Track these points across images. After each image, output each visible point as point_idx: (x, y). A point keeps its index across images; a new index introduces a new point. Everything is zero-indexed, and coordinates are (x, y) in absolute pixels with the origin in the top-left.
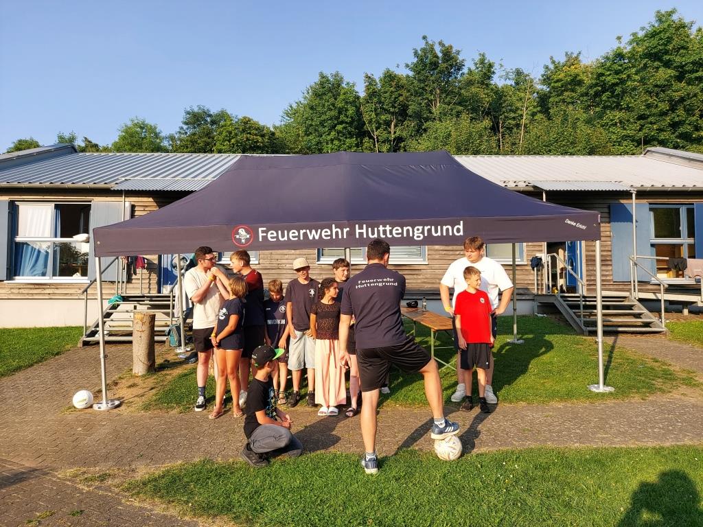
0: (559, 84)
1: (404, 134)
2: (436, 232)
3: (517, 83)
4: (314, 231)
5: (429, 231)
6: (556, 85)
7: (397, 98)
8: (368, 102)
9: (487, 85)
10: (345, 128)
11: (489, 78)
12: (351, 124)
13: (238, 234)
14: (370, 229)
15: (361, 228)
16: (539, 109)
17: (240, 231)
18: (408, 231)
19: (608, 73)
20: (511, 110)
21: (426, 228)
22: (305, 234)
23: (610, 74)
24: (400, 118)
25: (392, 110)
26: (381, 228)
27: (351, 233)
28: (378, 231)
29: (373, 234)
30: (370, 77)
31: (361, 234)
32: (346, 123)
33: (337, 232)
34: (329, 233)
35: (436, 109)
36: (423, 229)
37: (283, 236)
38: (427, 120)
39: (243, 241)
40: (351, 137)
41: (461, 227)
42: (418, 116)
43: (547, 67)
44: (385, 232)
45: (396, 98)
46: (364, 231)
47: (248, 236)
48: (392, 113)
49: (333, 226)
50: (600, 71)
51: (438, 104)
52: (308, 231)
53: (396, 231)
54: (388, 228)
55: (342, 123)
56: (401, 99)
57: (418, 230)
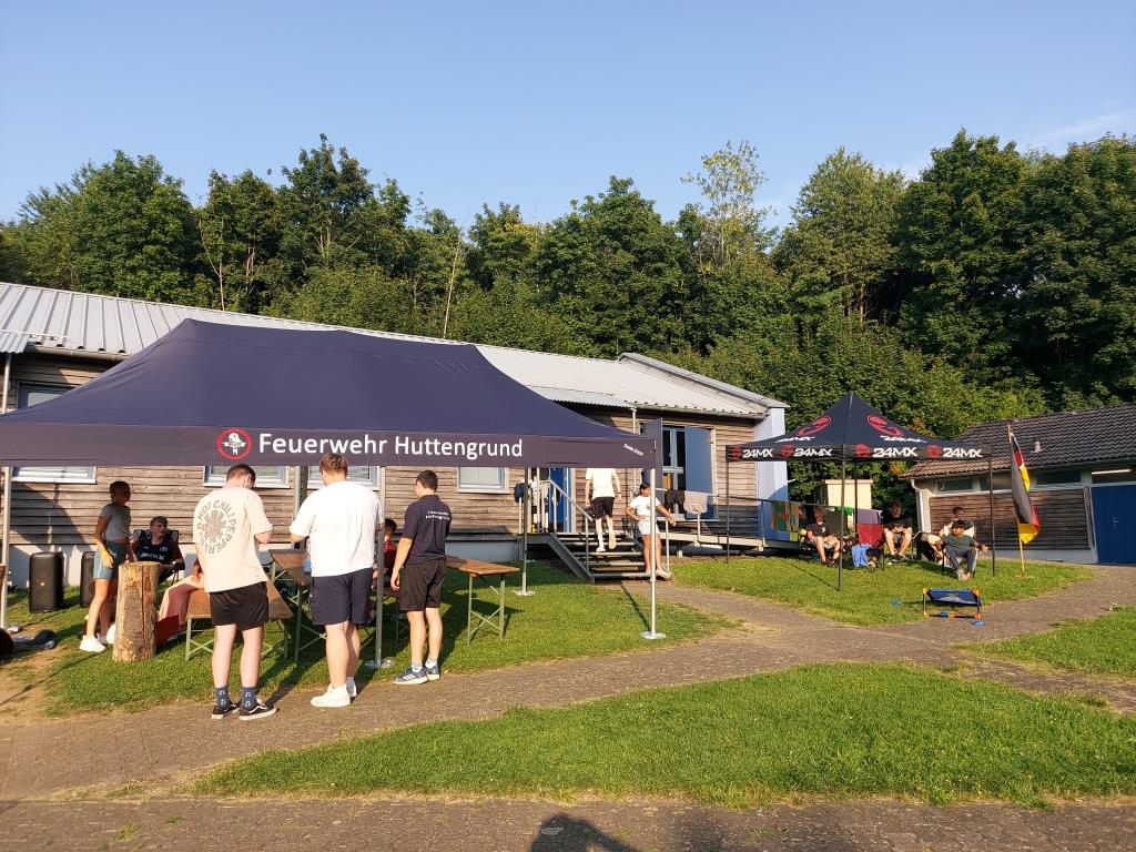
0: (500, 245)
1: (268, 278)
2: (492, 451)
3: (437, 231)
4: (339, 442)
5: (485, 449)
6: (496, 244)
7: (262, 219)
8: (213, 218)
9: (399, 226)
10: (161, 253)
11: (402, 216)
12: (171, 246)
13: (227, 440)
14: (413, 443)
15: (402, 441)
16: (468, 272)
17: (231, 436)
18: (460, 447)
19: (561, 244)
20: (430, 268)
21: (481, 445)
22: (327, 446)
23: (563, 247)
24: (263, 252)
25: (250, 236)
26: (428, 443)
27: (390, 447)
28: (424, 447)
29: (417, 449)
30: (220, 179)
31: (402, 449)
32: (163, 244)
33: (371, 445)
34: (360, 445)
35: (326, 249)
36: (478, 447)
37: (295, 447)
38: (310, 262)
39: (235, 451)
40: (172, 269)
41: (520, 446)
42: (295, 253)
43: (479, 218)
44: (432, 448)
45: (258, 220)
46: (406, 445)
47: (243, 445)
48: (252, 242)
49: (367, 436)
50: (552, 239)
51: (329, 242)
52: (331, 442)
53: (446, 447)
54: (436, 443)
55: (155, 242)
56: (267, 222)
57: (472, 447)
